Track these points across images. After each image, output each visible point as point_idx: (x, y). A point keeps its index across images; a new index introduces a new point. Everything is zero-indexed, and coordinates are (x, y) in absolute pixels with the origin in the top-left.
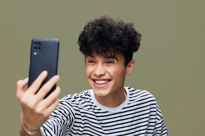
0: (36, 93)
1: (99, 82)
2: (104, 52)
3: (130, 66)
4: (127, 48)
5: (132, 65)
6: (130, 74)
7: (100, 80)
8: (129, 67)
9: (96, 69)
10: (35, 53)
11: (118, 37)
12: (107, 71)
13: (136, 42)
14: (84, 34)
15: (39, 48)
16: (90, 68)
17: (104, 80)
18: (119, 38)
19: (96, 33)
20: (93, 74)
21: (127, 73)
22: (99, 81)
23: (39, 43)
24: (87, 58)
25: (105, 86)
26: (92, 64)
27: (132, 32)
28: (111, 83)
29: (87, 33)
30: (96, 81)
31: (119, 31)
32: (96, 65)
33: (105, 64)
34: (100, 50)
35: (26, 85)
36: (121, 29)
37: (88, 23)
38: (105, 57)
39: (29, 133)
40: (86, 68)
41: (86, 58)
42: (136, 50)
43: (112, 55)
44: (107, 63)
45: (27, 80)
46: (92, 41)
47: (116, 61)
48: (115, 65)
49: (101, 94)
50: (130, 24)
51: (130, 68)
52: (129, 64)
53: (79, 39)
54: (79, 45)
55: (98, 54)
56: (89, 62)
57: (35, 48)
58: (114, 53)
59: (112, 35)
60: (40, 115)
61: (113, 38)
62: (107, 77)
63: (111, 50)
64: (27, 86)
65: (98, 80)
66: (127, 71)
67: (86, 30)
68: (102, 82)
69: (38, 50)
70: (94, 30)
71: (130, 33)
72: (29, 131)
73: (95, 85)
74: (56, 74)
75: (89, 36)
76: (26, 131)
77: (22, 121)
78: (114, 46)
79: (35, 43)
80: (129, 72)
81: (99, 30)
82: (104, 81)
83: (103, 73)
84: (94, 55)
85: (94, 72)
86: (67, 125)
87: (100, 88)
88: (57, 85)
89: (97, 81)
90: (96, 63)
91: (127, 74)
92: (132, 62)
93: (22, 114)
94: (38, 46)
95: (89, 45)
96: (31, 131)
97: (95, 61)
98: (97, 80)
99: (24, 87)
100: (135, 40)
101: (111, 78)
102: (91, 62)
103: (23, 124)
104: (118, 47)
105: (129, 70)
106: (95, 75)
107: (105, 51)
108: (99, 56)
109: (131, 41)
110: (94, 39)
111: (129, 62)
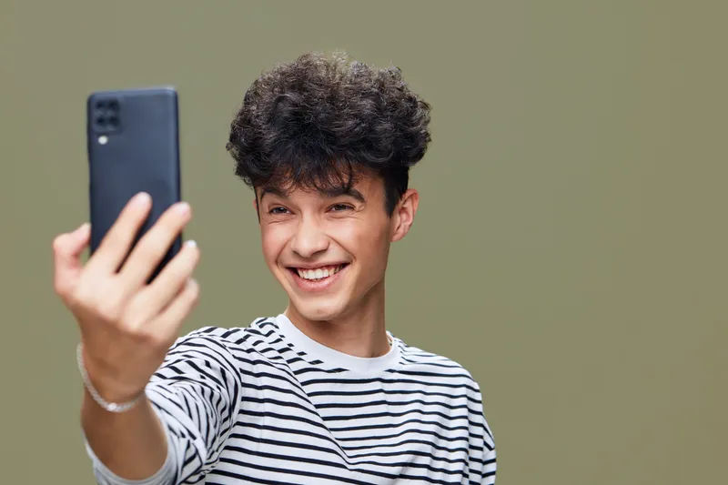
0: (118, 270)
1: (311, 275)
2: (318, 174)
3: (403, 210)
4: (391, 154)
5: (408, 205)
6: (404, 235)
7: (314, 269)
8: (400, 213)
9: (295, 236)
10: (103, 140)
11: (360, 124)
12: (333, 239)
13: (418, 133)
14: (249, 122)
15: (114, 121)
16: (279, 233)
17: (328, 266)
18: (363, 125)
19: (286, 115)
20: (287, 252)
21: (395, 234)
22: (310, 272)
23: (113, 104)
24: (264, 199)
25: (329, 285)
26: (281, 216)
27: (400, 99)
28: (350, 275)
29: (258, 116)
30: (300, 272)
31: (361, 100)
32: (296, 222)
33: (324, 215)
34: (304, 167)
35: (83, 247)
36: (366, 95)
37: (256, 83)
38: (322, 191)
39: (112, 407)
40: (264, 232)
41: (261, 199)
42: (419, 155)
43: (343, 184)
44: (329, 210)
45: (84, 231)
46: (275, 141)
47: (357, 204)
48: (356, 215)
49: (319, 311)
50: (391, 72)
51: (404, 216)
52: (401, 202)
53: (233, 138)
54: (235, 157)
55: (298, 181)
56: (271, 212)
57: (101, 121)
58: (351, 176)
59: (338, 116)
60: (141, 339)
61: (343, 128)
62: (334, 255)
63: (341, 165)
64: (87, 251)
65: (308, 269)
66: (397, 226)
67: (254, 108)
68: (319, 274)
69: (110, 128)
70: (281, 105)
71: (394, 104)
72: (110, 401)
73: (298, 285)
74: (179, 199)
75: (264, 127)
76: (101, 401)
77: (83, 373)
78: (350, 153)
79: (100, 105)
80: (401, 230)
81: (295, 105)
82: (326, 270)
83: (320, 245)
84: (287, 187)
85: (292, 245)
86: (221, 405)
87: (314, 293)
88: (185, 236)
89: (304, 272)
90: (293, 213)
91: (396, 237)
92: (411, 196)
93: (80, 348)
94: (110, 113)
95: (268, 155)
96: (118, 402)
97: (292, 209)
98: (302, 269)
99: (77, 255)
100: (413, 125)
101: (349, 258)
102: (280, 210)
103: (88, 382)
104: (363, 154)
105: (402, 222)
106: (296, 253)
107: (320, 171)
108: (303, 189)
109: (402, 130)
110: (282, 136)
111: (401, 197)
